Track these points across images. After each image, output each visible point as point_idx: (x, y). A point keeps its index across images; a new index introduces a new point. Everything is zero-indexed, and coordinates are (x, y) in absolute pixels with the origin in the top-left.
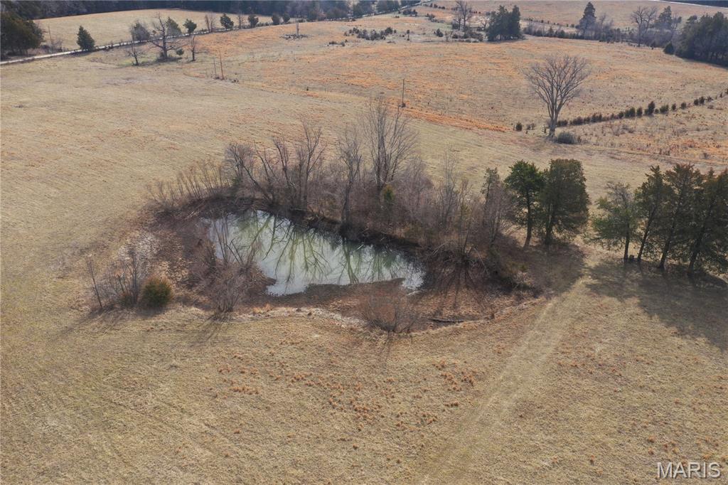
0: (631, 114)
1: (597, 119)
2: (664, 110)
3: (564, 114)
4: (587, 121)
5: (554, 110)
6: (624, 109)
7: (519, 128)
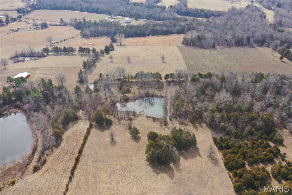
0: (62, 41)
1: (57, 42)
2: (67, 40)
3: (51, 43)
4: (56, 43)
5: (50, 42)
6: (61, 41)
7: (46, 45)
